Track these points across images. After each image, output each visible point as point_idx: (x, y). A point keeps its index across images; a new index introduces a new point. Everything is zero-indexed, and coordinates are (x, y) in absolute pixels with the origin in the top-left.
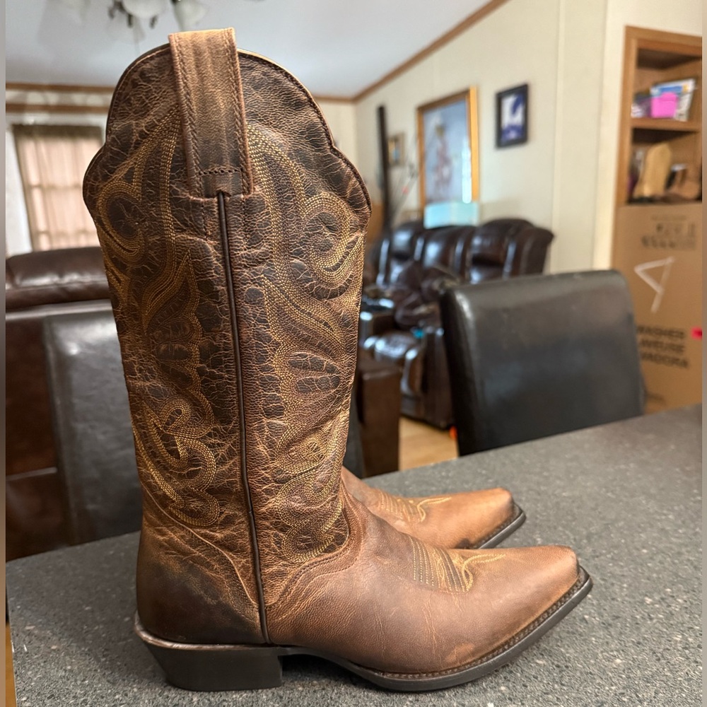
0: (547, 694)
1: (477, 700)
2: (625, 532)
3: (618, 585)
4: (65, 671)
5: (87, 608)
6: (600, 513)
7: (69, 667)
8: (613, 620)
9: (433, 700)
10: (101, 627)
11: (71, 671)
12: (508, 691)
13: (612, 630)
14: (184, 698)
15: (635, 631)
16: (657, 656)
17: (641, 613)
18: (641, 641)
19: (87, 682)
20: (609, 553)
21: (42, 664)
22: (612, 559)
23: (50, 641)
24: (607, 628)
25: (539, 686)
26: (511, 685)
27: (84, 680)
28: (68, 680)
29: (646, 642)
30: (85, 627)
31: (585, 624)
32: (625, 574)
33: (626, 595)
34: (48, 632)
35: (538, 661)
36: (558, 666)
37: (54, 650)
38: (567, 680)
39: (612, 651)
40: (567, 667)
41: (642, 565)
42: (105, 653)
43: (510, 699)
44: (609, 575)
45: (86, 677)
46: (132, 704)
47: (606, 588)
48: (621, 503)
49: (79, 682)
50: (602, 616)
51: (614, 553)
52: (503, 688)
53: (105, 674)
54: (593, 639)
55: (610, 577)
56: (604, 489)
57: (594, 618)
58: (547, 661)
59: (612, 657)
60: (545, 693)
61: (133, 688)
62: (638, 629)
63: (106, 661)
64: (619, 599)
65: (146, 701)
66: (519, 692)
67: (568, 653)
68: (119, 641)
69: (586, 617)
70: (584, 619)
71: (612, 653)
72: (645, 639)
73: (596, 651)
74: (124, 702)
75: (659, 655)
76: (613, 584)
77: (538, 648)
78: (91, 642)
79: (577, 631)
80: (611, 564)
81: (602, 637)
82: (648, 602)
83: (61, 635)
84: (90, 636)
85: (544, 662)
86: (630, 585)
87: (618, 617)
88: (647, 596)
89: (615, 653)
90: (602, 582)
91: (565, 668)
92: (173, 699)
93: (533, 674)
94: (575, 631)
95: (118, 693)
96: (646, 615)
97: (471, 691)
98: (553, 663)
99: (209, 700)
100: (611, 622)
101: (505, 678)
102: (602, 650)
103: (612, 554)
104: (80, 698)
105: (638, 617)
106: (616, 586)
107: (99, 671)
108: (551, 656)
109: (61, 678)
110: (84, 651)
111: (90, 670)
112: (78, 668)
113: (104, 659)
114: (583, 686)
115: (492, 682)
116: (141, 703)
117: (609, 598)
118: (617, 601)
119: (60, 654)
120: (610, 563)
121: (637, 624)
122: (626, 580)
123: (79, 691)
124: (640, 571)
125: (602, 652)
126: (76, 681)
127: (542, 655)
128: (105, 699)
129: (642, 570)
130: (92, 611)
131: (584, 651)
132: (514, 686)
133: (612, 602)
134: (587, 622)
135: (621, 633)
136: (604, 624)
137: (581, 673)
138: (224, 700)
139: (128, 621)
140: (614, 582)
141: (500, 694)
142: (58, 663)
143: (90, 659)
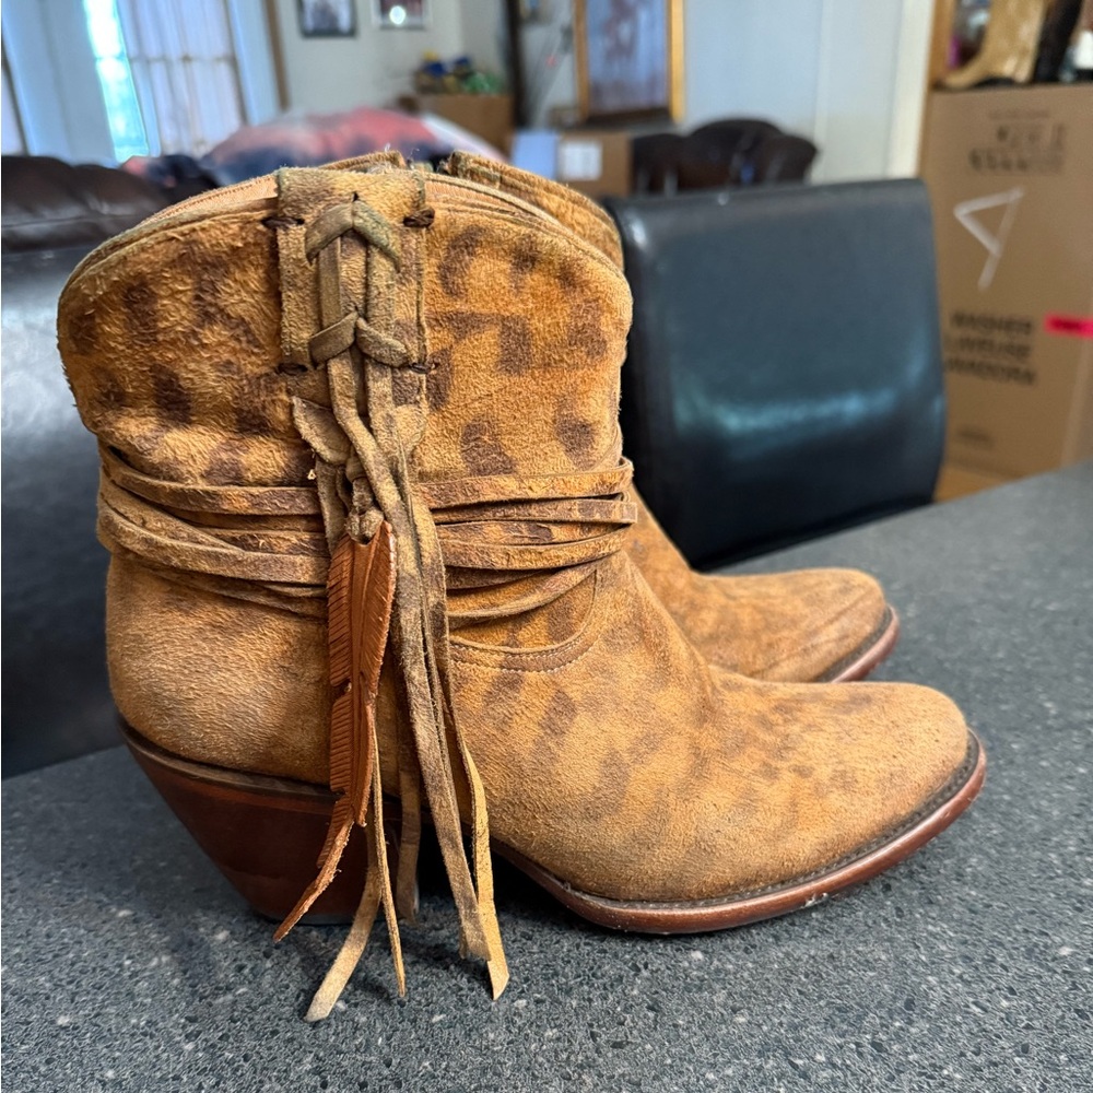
5: (122, 913)
7: (110, 1074)
10: (165, 959)
21: (43, 1069)
23: (49, 1004)
30: (128, 963)
37: (63, 1028)
42: (190, 1029)
63: (196, 1050)
68: (216, 996)
84: (143, 985)
110: (136, 1027)
111: (163, 1079)
113: (189, 1047)
119: (80, 1039)
130: (135, 921)
142: (81, 1064)
143: (157, 1048)
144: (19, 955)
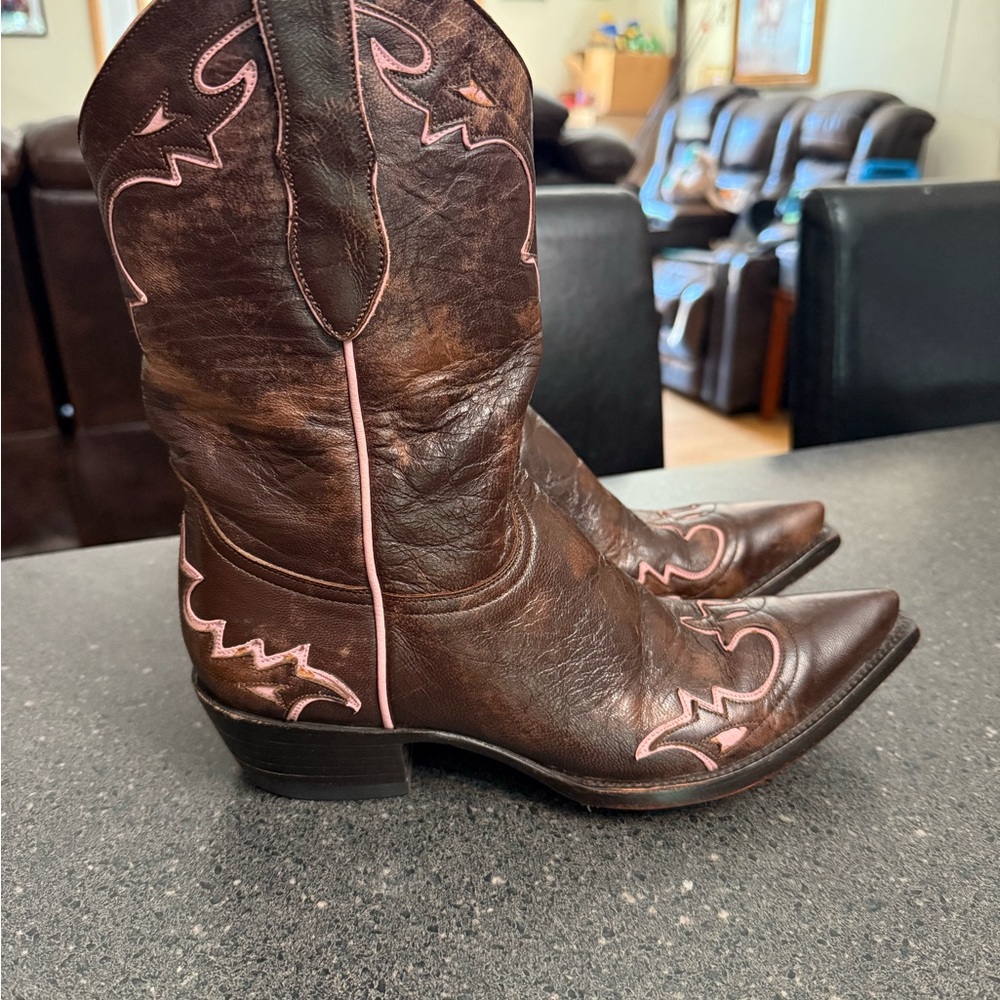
0: (788, 876)
1: (667, 872)
2: (971, 610)
3: (944, 700)
4: (36, 743)
5: (93, 647)
6: (934, 573)
7: (42, 739)
8: (925, 759)
9: (594, 861)
10: (106, 678)
11: (44, 744)
12: (723, 863)
13: (918, 776)
14: (200, 809)
15: (958, 784)
16: (989, 832)
17: (974, 753)
18: (967, 802)
19: (62, 765)
20: (938, 642)
22: (941, 653)
24: (910, 773)
25: (776, 860)
26: (729, 853)
27: (59, 762)
28: (36, 758)
29: (975, 804)
30: (82, 677)
31: (875, 762)
32: (959, 682)
33: (954, 719)
34: (27, 678)
35: (782, 817)
36: (815, 830)
37: (27, 708)
38: (826, 856)
39: (913, 814)
40: (830, 832)
41: (989, 669)
42: (101, 722)
43: (723, 878)
44: (931, 680)
45: (64, 757)
46: (121, 809)
47: (922, 703)
48: (973, 561)
49: (50, 765)
50: (907, 751)
51: (946, 644)
52: (714, 857)
53: (92, 755)
54: (885, 789)
55: (931, 683)
56: (948, 535)
57: (893, 752)
58: (797, 819)
59: (912, 826)
60: (784, 875)
61: (129, 783)
62: (964, 780)
63: (99, 734)
64: (941, 725)
65: (143, 808)
66: (740, 867)
67: (835, 808)
68: (126, 705)
69: (879, 749)
70: (875, 752)
71: (911, 818)
72: (973, 798)
73: (884, 811)
74: (109, 805)
75: (994, 830)
76: (934, 697)
77: (787, 793)
78: (85, 701)
79: (859, 771)
80: (937, 663)
81: (900, 788)
82: (990, 736)
83: (43, 685)
84: (86, 691)
85: (794, 820)
86: (963, 703)
87: (933, 756)
88: (989, 723)
89: (918, 818)
90: (918, 692)
91: (826, 835)
92: (183, 809)
93: (771, 838)
94: (855, 772)
95: (104, 789)
96: (984, 757)
97: (660, 855)
98: (807, 824)
99: (238, 818)
100: (920, 762)
101: (721, 839)
102: (896, 810)
103: (942, 645)
104: (45, 790)
105: (968, 759)
106: (939, 702)
107: (85, 749)
108: (806, 811)
109: (26, 754)
110: (70, 715)
111: (72, 747)
112: (56, 741)
113: (96, 732)
114: (851, 870)
115: (698, 844)
116: (135, 809)
117: (924, 721)
118: (938, 727)
119: (34, 715)
120: (936, 660)
121: (965, 771)
122: (958, 693)
123: (47, 779)
124: (985, 678)
125: (895, 814)
126: (47, 761)
127: (791, 806)
128: (82, 796)
129: (989, 678)
130: (99, 653)
131: (865, 808)
132: (734, 856)
133: (928, 729)
134: (878, 759)
135: (933, 785)
136: (906, 764)
137: (852, 847)
138: (262, 821)
139: (149, 674)
140: (938, 694)
141: (707, 867)
142: (28, 730)
143: (77, 728)
144: (20, 661)
